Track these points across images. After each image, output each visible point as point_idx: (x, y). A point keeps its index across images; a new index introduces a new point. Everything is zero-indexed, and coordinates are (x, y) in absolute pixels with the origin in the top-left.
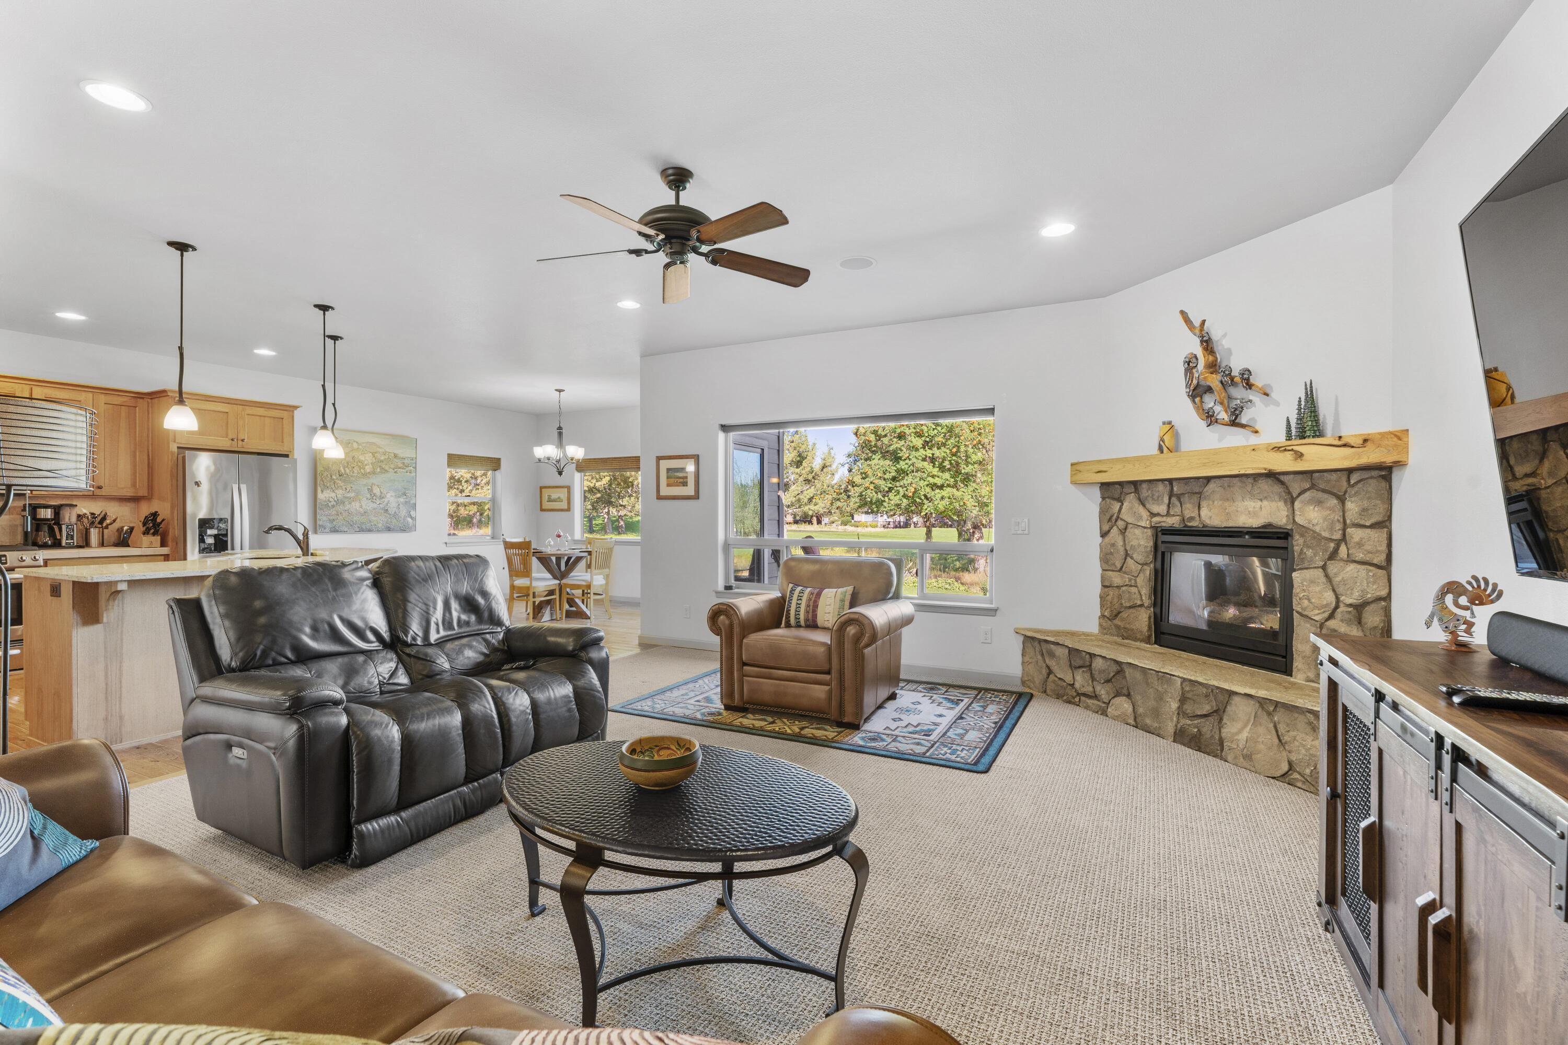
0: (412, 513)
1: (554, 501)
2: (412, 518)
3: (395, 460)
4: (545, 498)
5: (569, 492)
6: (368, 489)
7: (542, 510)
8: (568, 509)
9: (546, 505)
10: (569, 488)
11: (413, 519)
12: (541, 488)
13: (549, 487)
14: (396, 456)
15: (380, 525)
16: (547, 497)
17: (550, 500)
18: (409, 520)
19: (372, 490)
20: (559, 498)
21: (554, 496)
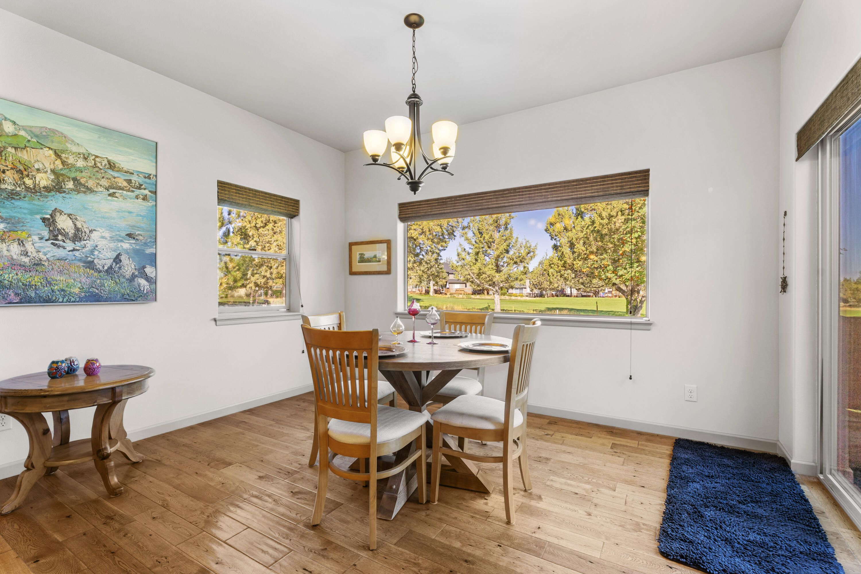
0: (149, 270)
1: (369, 261)
2: (148, 279)
3: (110, 172)
4: (356, 257)
5: (389, 249)
6: (44, 220)
7: (352, 273)
8: (388, 272)
9: (358, 267)
10: (388, 242)
11: (152, 281)
12: (351, 245)
13: (362, 243)
14: (111, 165)
15: (76, 290)
16: (358, 257)
17: (362, 260)
18: (143, 282)
19: (54, 222)
20: (375, 257)
21: (368, 254)
